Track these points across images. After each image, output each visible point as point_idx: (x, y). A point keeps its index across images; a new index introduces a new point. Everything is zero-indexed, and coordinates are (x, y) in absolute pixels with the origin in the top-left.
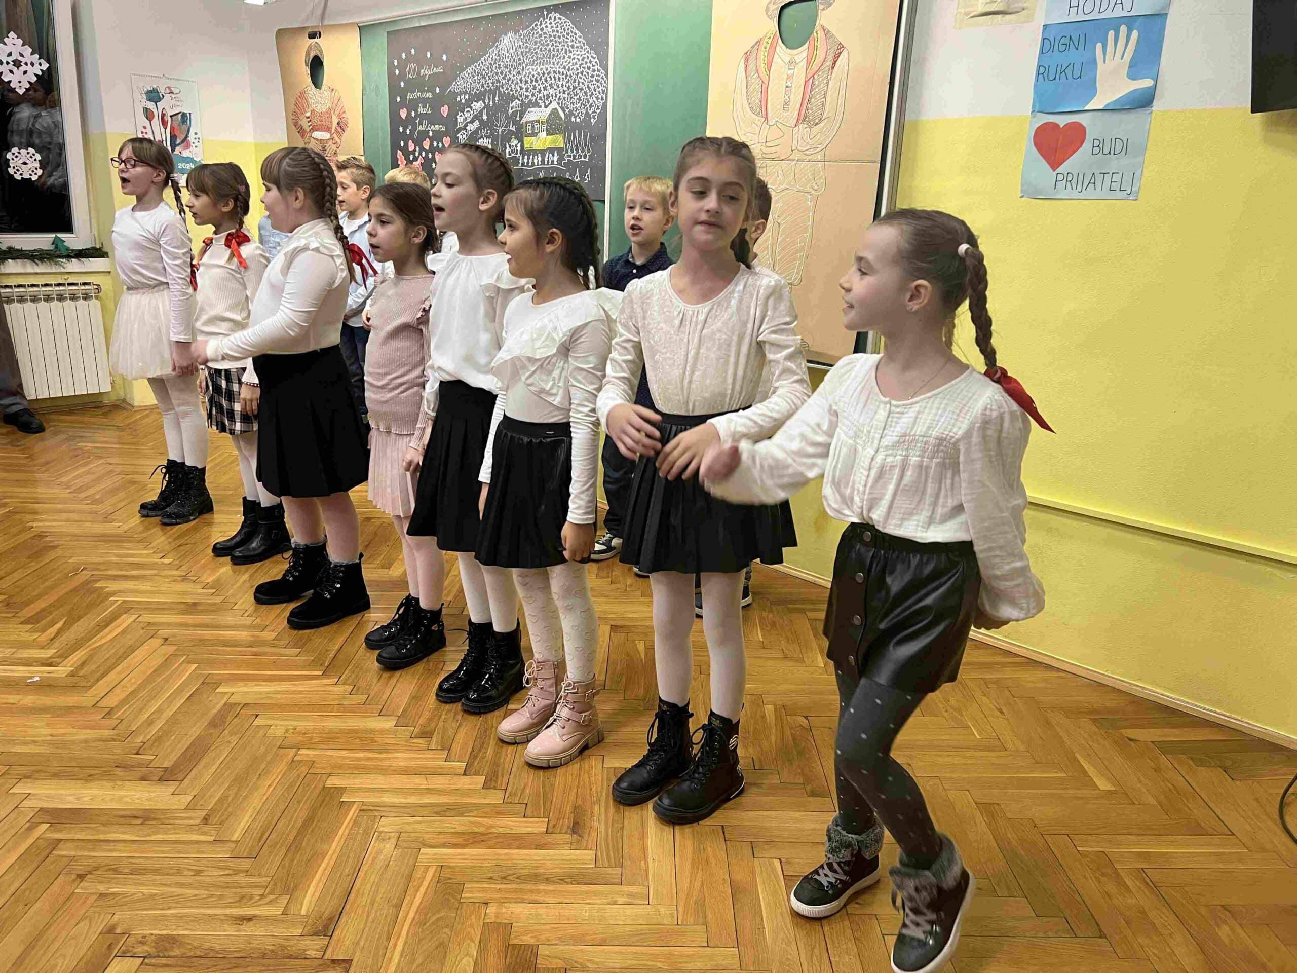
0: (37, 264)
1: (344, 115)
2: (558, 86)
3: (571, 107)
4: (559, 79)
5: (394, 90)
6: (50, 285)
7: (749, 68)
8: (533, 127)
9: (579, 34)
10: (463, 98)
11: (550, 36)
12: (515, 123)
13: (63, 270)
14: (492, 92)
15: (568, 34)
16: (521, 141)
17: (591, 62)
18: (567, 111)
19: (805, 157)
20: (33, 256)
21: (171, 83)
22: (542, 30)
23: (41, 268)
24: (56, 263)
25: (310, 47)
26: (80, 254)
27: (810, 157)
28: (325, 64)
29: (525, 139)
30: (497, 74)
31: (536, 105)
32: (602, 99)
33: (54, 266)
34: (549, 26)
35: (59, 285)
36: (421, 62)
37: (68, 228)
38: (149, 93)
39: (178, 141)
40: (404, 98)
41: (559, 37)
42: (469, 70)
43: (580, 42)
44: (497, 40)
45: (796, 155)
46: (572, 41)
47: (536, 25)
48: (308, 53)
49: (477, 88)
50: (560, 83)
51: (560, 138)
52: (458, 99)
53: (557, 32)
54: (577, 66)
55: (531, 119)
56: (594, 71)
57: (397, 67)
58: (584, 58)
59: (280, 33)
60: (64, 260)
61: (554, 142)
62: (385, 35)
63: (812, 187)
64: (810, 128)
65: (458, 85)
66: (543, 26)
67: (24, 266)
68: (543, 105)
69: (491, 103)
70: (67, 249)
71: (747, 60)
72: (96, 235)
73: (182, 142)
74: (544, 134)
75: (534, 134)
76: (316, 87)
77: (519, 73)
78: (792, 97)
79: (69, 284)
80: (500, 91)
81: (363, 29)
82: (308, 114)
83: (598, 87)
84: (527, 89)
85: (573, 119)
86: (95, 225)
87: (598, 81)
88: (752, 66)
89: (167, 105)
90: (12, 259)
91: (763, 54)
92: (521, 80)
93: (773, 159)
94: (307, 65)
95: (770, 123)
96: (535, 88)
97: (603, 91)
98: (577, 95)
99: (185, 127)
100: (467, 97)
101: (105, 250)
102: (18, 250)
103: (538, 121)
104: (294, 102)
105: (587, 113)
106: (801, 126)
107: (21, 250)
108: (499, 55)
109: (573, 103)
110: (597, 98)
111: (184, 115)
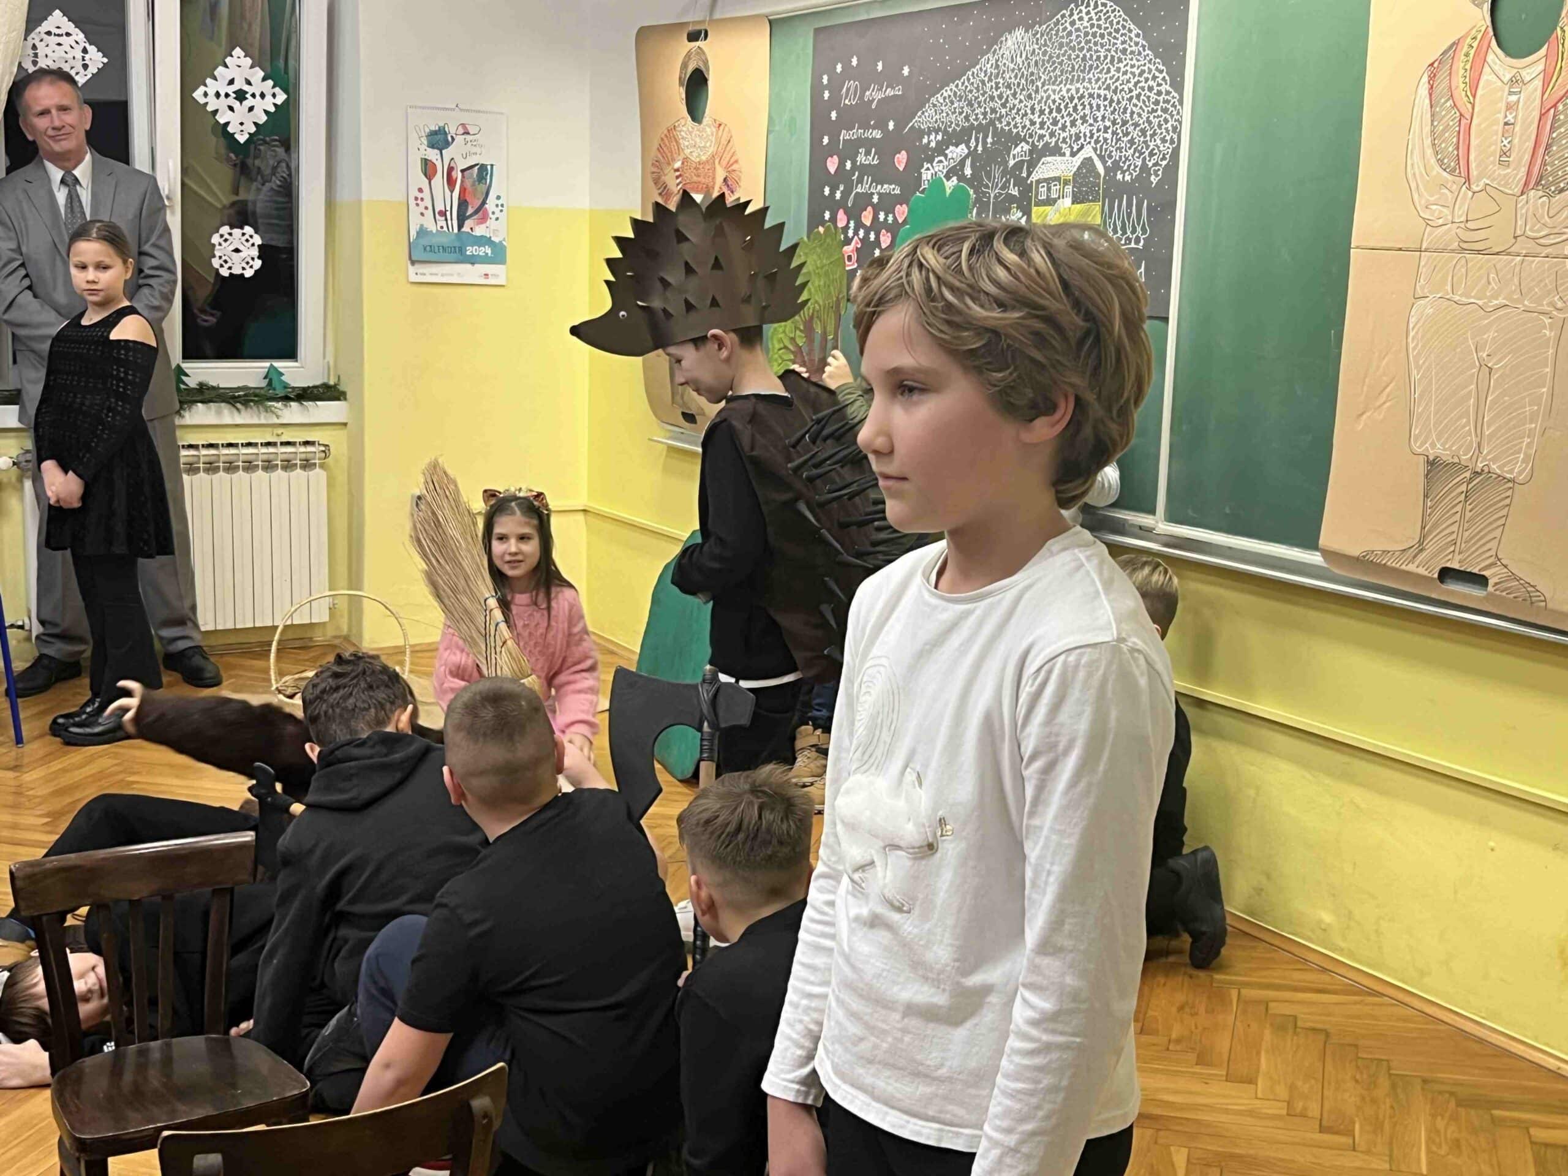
0: (238, 410)
1: (735, 167)
2: (1096, 120)
3: (1116, 155)
4: (1098, 106)
5: (819, 123)
6: (254, 445)
7: (1437, 91)
8: (1049, 189)
9: (1135, 30)
10: (933, 140)
11: (1086, 34)
12: (1020, 182)
13: (276, 421)
14: (982, 129)
15: (1117, 31)
16: (1027, 212)
17: (1154, 78)
18: (1109, 163)
19: (1539, 249)
20: (234, 397)
21: (465, 118)
22: (1073, 23)
23: (245, 417)
24: (267, 410)
25: (688, 55)
26: (304, 395)
27: (1549, 250)
28: (710, 83)
29: (1034, 209)
30: (992, 98)
31: (1056, 151)
32: (1172, 141)
33: (263, 414)
34: (1086, 18)
35: (268, 444)
36: (867, 78)
37: (291, 353)
38: (433, 134)
39: (470, 211)
40: (834, 139)
41: (1102, 36)
42: (947, 92)
43: (1137, 44)
44: (995, 40)
45: (1521, 246)
46: (1123, 42)
47: (1063, 16)
48: (684, 65)
49: (957, 122)
50: (1099, 115)
51: (1096, 207)
52: (925, 141)
53: (1099, 27)
54: (1131, 85)
55: (1046, 176)
56: (1159, 93)
57: (826, 87)
58: (1143, 72)
59: (645, 35)
60: (279, 405)
61: (1086, 213)
62: (811, 34)
63: (1552, 304)
64: (1549, 196)
65: (925, 118)
66: (1076, 17)
67: (219, 413)
68: (1068, 153)
69: (980, 148)
70: (286, 386)
71: (1432, 78)
72: (332, 364)
73: (476, 212)
74: (1068, 201)
75: (1050, 202)
76: (694, 119)
77: (1029, 97)
78: (1516, 141)
79: (284, 444)
80: (995, 128)
81: (775, 24)
82: (678, 165)
83: (1166, 121)
84: (1042, 124)
85: (1119, 176)
86: (330, 349)
87: (1165, 110)
88: (1441, 86)
89: (459, 155)
90: (202, 402)
91: (1461, 65)
92: (1033, 109)
93: (1479, 252)
94: (681, 84)
95: (1475, 188)
96: (1055, 122)
97: (1175, 129)
98: (1127, 134)
99: (482, 188)
100: (939, 137)
101: (342, 388)
102: (213, 388)
103: (1057, 179)
104: (656, 145)
105: (1144, 167)
106: (1532, 193)
107: (218, 388)
108: (997, 66)
109: (1120, 149)
110: (1164, 141)
111: (483, 168)
